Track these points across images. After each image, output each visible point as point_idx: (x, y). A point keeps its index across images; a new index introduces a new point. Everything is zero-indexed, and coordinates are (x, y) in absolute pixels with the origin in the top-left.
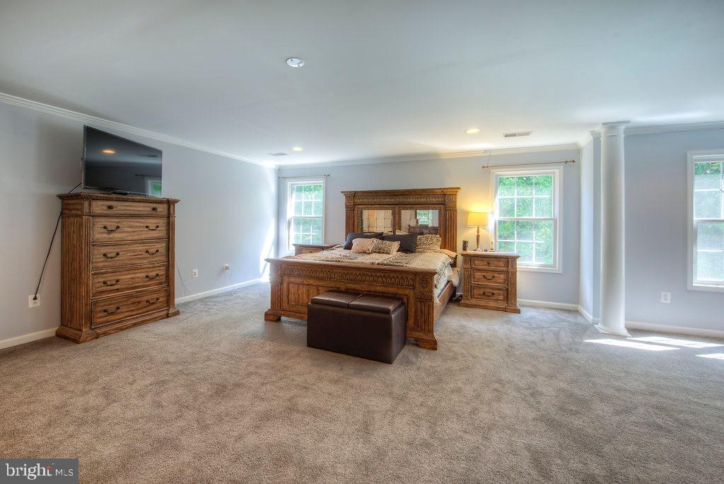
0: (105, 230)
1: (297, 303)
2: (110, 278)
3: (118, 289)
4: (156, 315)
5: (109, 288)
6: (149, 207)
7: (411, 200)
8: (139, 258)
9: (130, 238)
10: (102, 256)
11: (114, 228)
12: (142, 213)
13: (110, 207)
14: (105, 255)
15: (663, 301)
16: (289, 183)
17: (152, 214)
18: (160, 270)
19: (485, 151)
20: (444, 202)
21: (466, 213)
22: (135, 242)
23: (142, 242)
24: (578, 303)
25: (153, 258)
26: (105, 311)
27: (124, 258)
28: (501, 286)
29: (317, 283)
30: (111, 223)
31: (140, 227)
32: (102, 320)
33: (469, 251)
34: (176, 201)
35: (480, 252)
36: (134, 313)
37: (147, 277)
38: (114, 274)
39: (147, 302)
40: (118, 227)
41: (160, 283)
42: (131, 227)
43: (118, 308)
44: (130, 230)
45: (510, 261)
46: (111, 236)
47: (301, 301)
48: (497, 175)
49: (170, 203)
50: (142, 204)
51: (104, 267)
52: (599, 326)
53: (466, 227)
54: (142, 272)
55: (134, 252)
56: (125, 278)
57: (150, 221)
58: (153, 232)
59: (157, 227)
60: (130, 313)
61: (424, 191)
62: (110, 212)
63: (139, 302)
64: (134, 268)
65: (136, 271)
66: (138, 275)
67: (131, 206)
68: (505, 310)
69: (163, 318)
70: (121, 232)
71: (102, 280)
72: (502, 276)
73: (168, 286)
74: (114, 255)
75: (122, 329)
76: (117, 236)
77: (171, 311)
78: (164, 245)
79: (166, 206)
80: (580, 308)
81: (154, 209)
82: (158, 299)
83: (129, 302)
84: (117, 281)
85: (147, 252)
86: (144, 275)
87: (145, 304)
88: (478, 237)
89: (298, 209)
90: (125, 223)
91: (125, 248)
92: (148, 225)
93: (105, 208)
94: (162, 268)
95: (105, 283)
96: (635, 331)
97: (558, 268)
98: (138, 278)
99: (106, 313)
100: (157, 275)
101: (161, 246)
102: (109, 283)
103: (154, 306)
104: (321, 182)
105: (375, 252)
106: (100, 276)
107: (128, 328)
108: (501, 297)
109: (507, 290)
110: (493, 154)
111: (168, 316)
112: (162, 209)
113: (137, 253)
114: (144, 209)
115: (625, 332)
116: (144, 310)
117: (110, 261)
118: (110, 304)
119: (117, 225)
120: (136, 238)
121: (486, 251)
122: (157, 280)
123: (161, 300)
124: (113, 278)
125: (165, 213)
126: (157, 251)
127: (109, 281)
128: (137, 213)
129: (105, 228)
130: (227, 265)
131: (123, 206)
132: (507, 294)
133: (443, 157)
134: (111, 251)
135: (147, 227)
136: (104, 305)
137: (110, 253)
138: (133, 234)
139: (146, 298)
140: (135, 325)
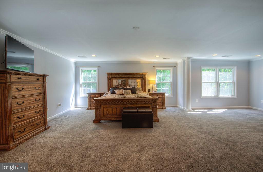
0: (17, 90)
1: (107, 114)
2: (20, 115)
3: (24, 120)
4: (41, 130)
5: (20, 120)
6: (35, 78)
7: (132, 76)
8: (32, 103)
9: (29, 94)
10: (16, 104)
11: (21, 89)
12: (33, 81)
13: (19, 78)
14: (17, 103)
15: (196, 101)
16: (81, 69)
17: (37, 82)
18: (41, 108)
19: (154, 62)
20: (142, 77)
21: (149, 81)
22: (30, 96)
23: (33, 95)
24: (177, 104)
25: (38, 103)
26: (19, 132)
27: (26, 104)
28: (161, 102)
29: (116, 106)
30: (20, 86)
31: (32, 88)
32: (18, 136)
33: (151, 92)
34: (47, 76)
35: (154, 92)
36: (32, 130)
37: (36, 112)
38: (22, 113)
39: (37, 124)
40: (23, 88)
41: (41, 115)
42: (28, 88)
43: (25, 129)
44: (28, 89)
45: (163, 94)
46: (20, 93)
47: (109, 113)
48: (157, 69)
49: (44, 76)
50: (33, 77)
51: (17, 109)
52: (186, 109)
53: (149, 85)
54: (33, 110)
55: (30, 100)
56: (27, 114)
57: (36, 85)
58: (38, 90)
59: (39, 88)
60: (29, 131)
61: (136, 73)
62: (19, 81)
63: (33, 125)
64: (31, 109)
65: (32, 110)
66: (32, 112)
67: (28, 78)
68: (162, 108)
69: (43, 131)
70: (25, 91)
71: (16, 116)
72: (161, 99)
73: (44, 115)
74: (21, 102)
75: (27, 139)
76: (22, 93)
77: (47, 127)
78: (42, 96)
79: (42, 78)
80: (178, 105)
81: (38, 79)
82: (41, 122)
83: (29, 126)
84: (24, 116)
85: (35, 100)
86: (34, 111)
87: (36, 125)
88: (153, 87)
89: (85, 79)
90: (26, 86)
91: (26, 99)
92: (36, 87)
93: (16, 78)
94: (42, 107)
95: (18, 117)
96: (193, 109)
97: (172, 95)
98: (32, 113)
99: (19, 133)
100: (40, 111)
101: (41, 97)
102: (20, 117)
103: (39, 126)
104: (96, 69)
105: (125, 94)
106: (16, 114)
107: (30, 138)
108: (161, 105)
109: (163, 103)
110: (156, 63)
111: (46, 129)
112: (41, 79)
113: (31, 101)
114: (33, 79)
115: (191, 110)
116: (36, 128)
117: (20, 106)
118: (21, 128)
119: (23, 87)
120: (31, 93)
121: (155, 92)
122: (40, 113)
123: (42, 122)
124: (22, 114)
125: (42, 81)
126: (39, 99)
127: (20, 116)
128: (31, 81)
129: (17, 89)
130: (59, 104)
131: (25, 78)
132: (163, 104)
133: (142, 63)
134: (20, 100)
135: (35, 88)
136: (19, 129)
137: (20, 102)
138: (29, 91)
139: (36, 122)
140: (33, 136)
